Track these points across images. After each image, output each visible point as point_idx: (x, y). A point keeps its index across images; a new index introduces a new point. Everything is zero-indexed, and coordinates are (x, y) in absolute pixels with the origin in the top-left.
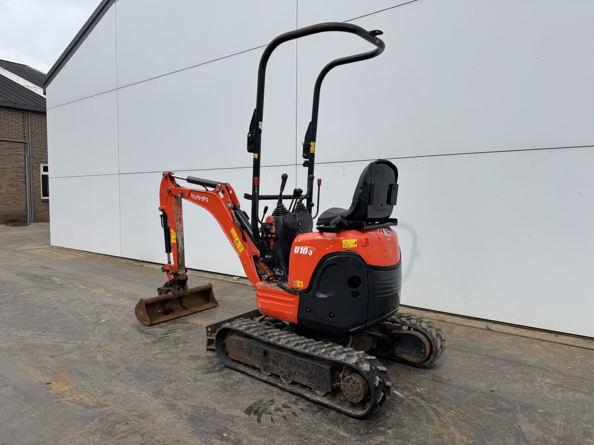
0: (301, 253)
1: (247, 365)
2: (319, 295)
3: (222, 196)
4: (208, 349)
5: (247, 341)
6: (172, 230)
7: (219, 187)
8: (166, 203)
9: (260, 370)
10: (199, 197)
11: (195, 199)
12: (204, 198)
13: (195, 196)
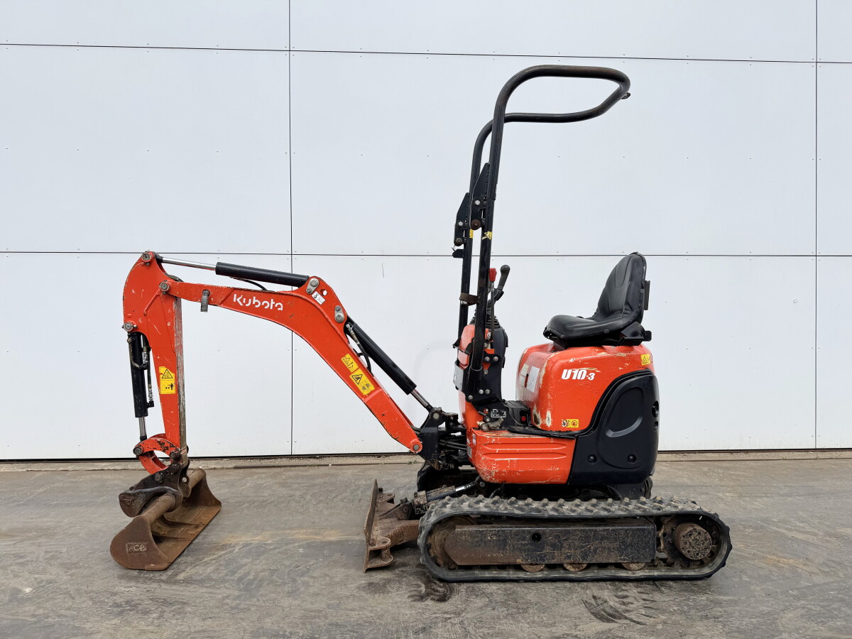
0: (574, 378)
2: (610, 434)
3: (320, 300)
4: (369, 570)
5: (494, 527)
6: (162, 370)
7: (314, 284)
8: (145, 315)
9: (523, 567)
10: (257, 301)
11: (244, 304)
12: (272, 302)
13: (244, 299)
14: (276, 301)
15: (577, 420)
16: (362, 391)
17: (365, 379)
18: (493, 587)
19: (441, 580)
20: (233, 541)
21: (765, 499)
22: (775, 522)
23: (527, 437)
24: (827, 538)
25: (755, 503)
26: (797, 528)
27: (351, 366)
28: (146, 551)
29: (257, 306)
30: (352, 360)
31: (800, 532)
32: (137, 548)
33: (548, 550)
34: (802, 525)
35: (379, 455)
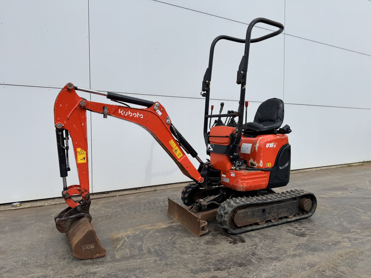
0: (270, 147)
1: (251, 225)
2: (281, 168)
3: (160, 113)
4: (201, 236)
5: (250, 209)
6: (79, 150)
7: (158, 106)
8: (68, 119)
9: (259, 223)
10: (131, 113)
11: (124, 115)
12: (138, 114)
13: (124, 112)
14: (140, 114)
15: (270, 163)
16: (177, 156)
17: (179, 151)
18: (253, 233)
19: (233, 234)
20: (119, 236)
23: (256, 171)
27: (173, 145)
28: (94, 248)
29: (130, 116)
30: (173, 142)
32: (89, 247)
33: (267, 215)
35: (136, 189)
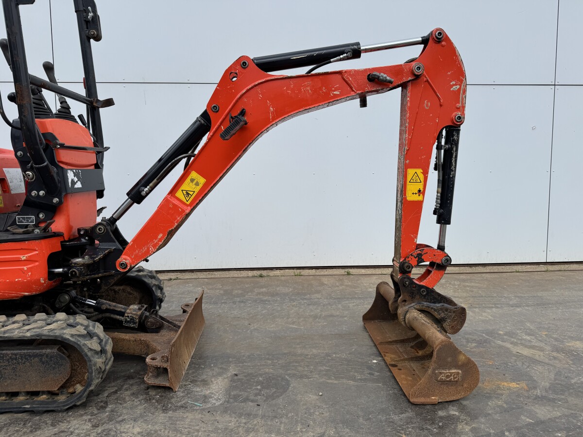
21: (494, 310)
22: (500, 334)
24: (555, 354)
25: (484, 314)
26: (523, 342)
31: (526, 346)
34: (528, 338)
